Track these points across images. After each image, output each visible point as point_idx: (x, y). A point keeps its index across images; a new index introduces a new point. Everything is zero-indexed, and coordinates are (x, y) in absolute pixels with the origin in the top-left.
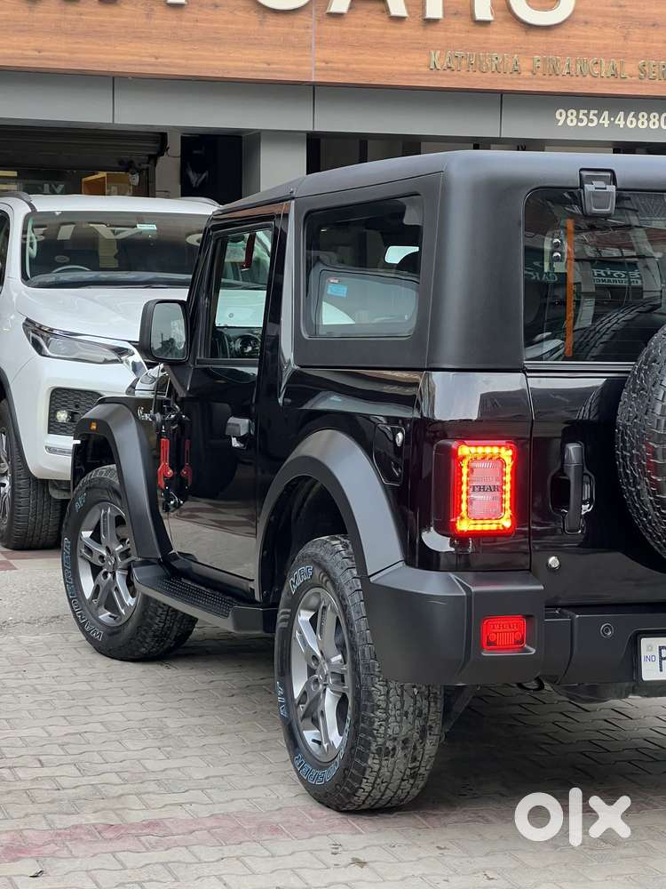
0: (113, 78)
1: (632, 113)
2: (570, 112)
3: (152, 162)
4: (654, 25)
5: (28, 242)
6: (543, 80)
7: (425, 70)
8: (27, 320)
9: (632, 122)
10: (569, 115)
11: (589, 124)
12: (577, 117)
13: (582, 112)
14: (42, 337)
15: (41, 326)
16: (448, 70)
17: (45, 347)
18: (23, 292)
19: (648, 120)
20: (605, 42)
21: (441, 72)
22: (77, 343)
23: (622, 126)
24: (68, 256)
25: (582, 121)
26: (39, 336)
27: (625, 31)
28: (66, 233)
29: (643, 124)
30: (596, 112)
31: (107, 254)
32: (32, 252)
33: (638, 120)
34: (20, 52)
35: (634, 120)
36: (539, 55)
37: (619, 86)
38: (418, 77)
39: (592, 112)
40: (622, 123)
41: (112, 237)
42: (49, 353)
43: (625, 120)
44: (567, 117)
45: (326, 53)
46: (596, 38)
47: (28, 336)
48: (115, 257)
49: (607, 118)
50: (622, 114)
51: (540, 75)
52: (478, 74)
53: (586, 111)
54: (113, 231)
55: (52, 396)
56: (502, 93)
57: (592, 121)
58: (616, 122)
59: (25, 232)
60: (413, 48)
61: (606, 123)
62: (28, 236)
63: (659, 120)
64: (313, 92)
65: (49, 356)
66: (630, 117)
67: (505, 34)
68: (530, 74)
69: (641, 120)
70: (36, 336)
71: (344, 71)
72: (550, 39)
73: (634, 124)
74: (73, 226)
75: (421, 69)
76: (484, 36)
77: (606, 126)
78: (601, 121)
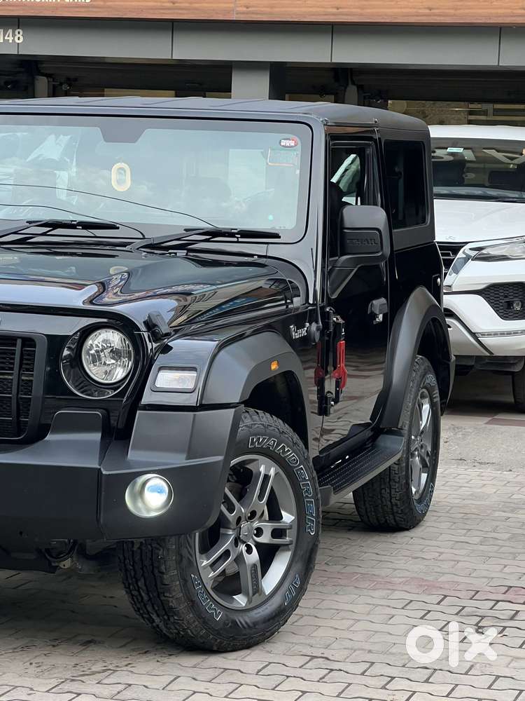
34: (415, 10)
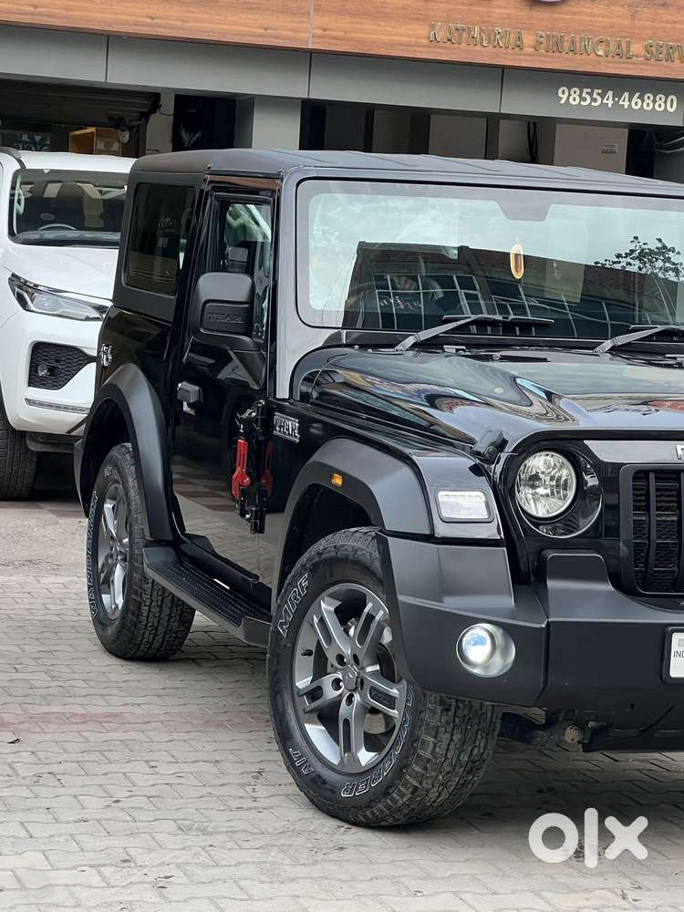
0: (108, 37)
1: (637, 94)
2: (572, 90)
3: (143, 119)
4: (663, 5)
5: (16, 198)
6: (546, 56)
7: (425, 41)
8: (13, 275)
9: (636, 104)
10: (572, 92)
11: (593, 104)
12: (580, 95)
13: (585, 90)
14: (27, 292)
15: (26, 281)
16: (449, 43)
17: (29, 302)
18: (9, 248)
19: (654, 101)
20: (612, 20)
21: (441, 44)
22: (60, 300)
23: (626, 107)
24: (53, 214)
25: (585, 100)
26: (23, 291)
27: (633, 10)
28: (52, 191)
29: (648, 105)
30: (600, 91)
31: (92, 214)
32: (20, 208)
33: (643, 101)
35: (639, 101)
36: (543, 31)
37: (624, 65)
38: (417, 49)
39: (596, 91)
40: (626, 104)
41: (99, 197)
42: (33, 308)
43: (630, 100)
44: (570, 95)
45: (324, 20)
46: (603, 16)
47: (13, 291)
48: (101, 217)
49: (611, 98)
50: (626, 94)
51: (542, 51)
52: (478, 48)
53: (590, 90)
54: (101, 192)
55: (33, 351)
56: (503, 68)
57: (595, 100)
58: (621, 103)
59: (13, 188)
60: (413, 19)
61: (610, 103)
62: (17, 192)
63: (665, 102)
64: (309, 59)
65: (33, 311)
66: (635, 99)
67: (508, 8)
68: (532, 50)
69: (647, 101)
70: (21, 291)
71: (342, 40)
72: (555, 15)
73: (639, 106)
74: (60, 184)
75: (420, 41)
76: (486, 10)
77: (610, 106)
78: (605, 101)
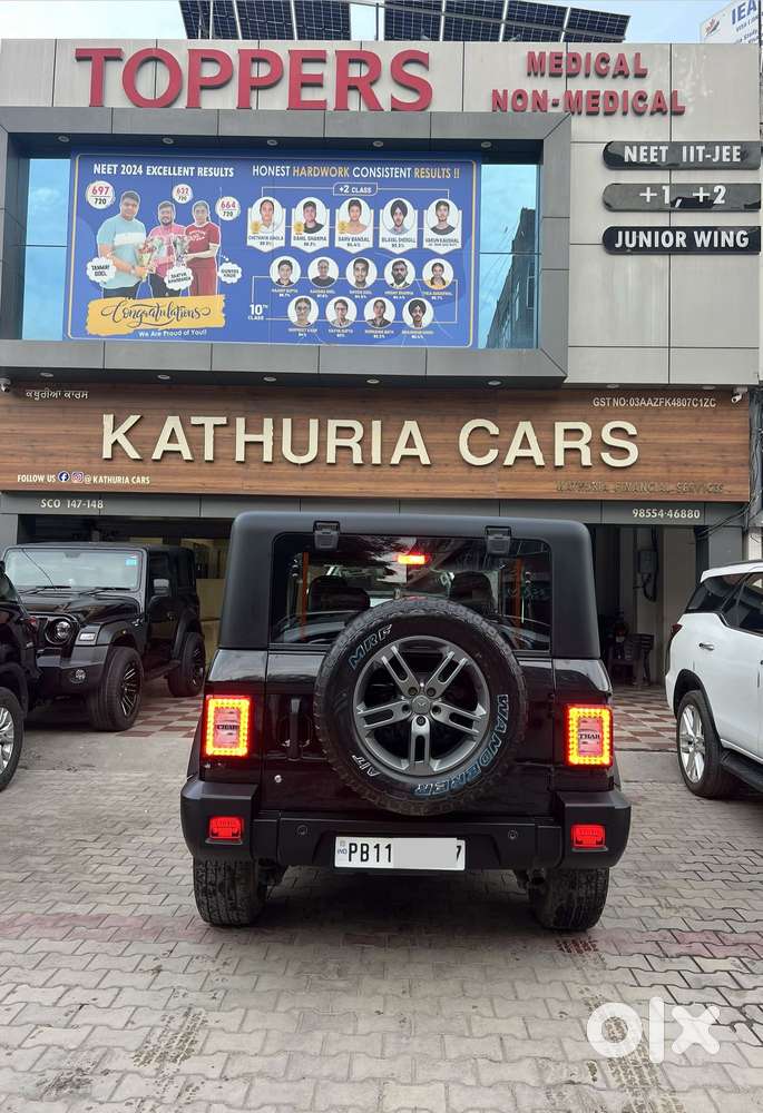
6: (622, 494)
16: (568, 491)
21: (564, 492)
45: (504, 485)
51: (619, 491)
52: (585, 492)
58: (668, 515)
60: (548, 481)
61: (662, 515)
67: (597, 472)
68: (614, 491)
78: (659, 515)
